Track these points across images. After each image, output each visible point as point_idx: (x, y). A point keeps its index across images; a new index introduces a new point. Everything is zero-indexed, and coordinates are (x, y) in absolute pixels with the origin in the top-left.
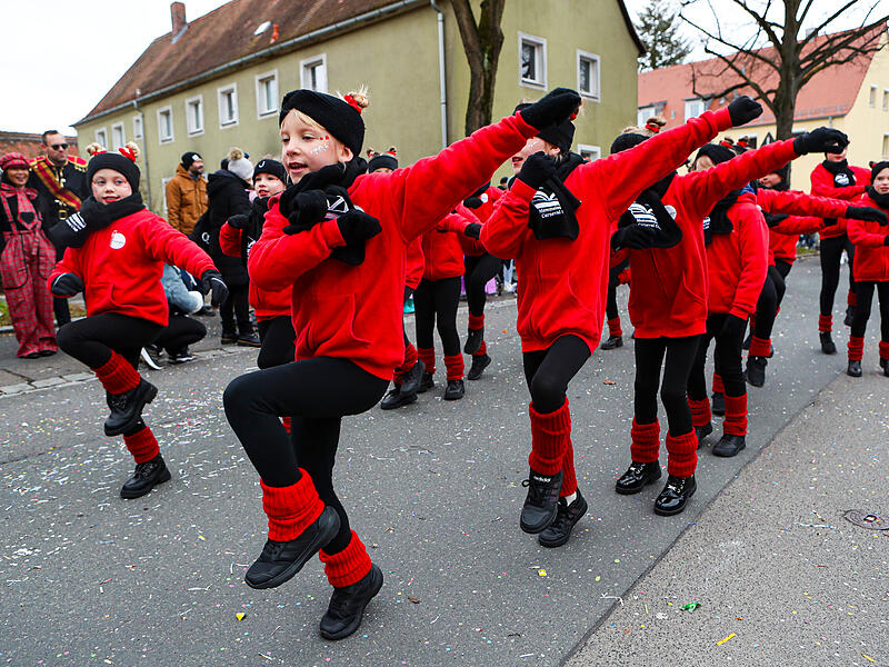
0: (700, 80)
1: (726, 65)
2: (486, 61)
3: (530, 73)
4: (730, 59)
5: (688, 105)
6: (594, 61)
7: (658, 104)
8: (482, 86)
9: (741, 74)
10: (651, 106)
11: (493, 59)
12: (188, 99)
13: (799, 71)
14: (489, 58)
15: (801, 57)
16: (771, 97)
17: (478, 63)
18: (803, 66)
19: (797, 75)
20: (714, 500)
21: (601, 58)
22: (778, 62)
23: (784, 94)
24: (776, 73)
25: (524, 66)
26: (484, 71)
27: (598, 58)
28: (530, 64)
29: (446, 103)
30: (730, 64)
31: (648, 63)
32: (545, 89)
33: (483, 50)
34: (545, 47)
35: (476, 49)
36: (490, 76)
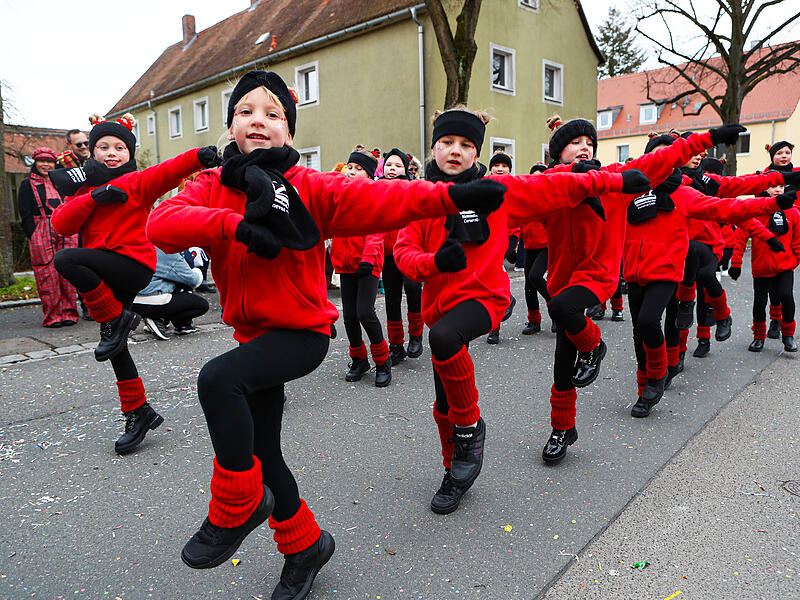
0: (654, 87)
1: (678, 73)
2: (461, 68)
3: (500, 80)
4: (681, 68)
5: (642, 109)
6: (558, 69)
7: (616, 108)
8: (457, 92)
9: (691, 82)
10: (609, 110)
11: (467, 67)
12: (195, 100)
13: (744, 80)
14: (463, 67)
15: (747, 67)
16: (719, 103)
17: (453, 70)
18: (748, 75)
19: (742, 83)
20: (662, 468)
21: (565, 68)
22: (726, 71)
23: (731, 100)
24: (723, 80)
25: (494, 73)
26: (459, 78)
27: (561, 66)
28: (500, 72)
29: (424, 106)
30: (682, 73)
31: (606, 71)
32: (514, 94)
33: (458, 59)
34: (514, 56)
35: (452, 57)
36: (465, 83)
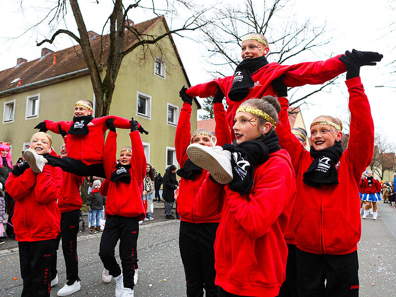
6: (176, 108)
8: (102, 110)
11: (109, 96)
14: (106, 96)
17: (100, 97)
26: (103, 102)
27: (178, 107)
32: (150, 119)
33: (103, 92)
34: (151, 99)
35: (99, 90)
36: (107, 106)
